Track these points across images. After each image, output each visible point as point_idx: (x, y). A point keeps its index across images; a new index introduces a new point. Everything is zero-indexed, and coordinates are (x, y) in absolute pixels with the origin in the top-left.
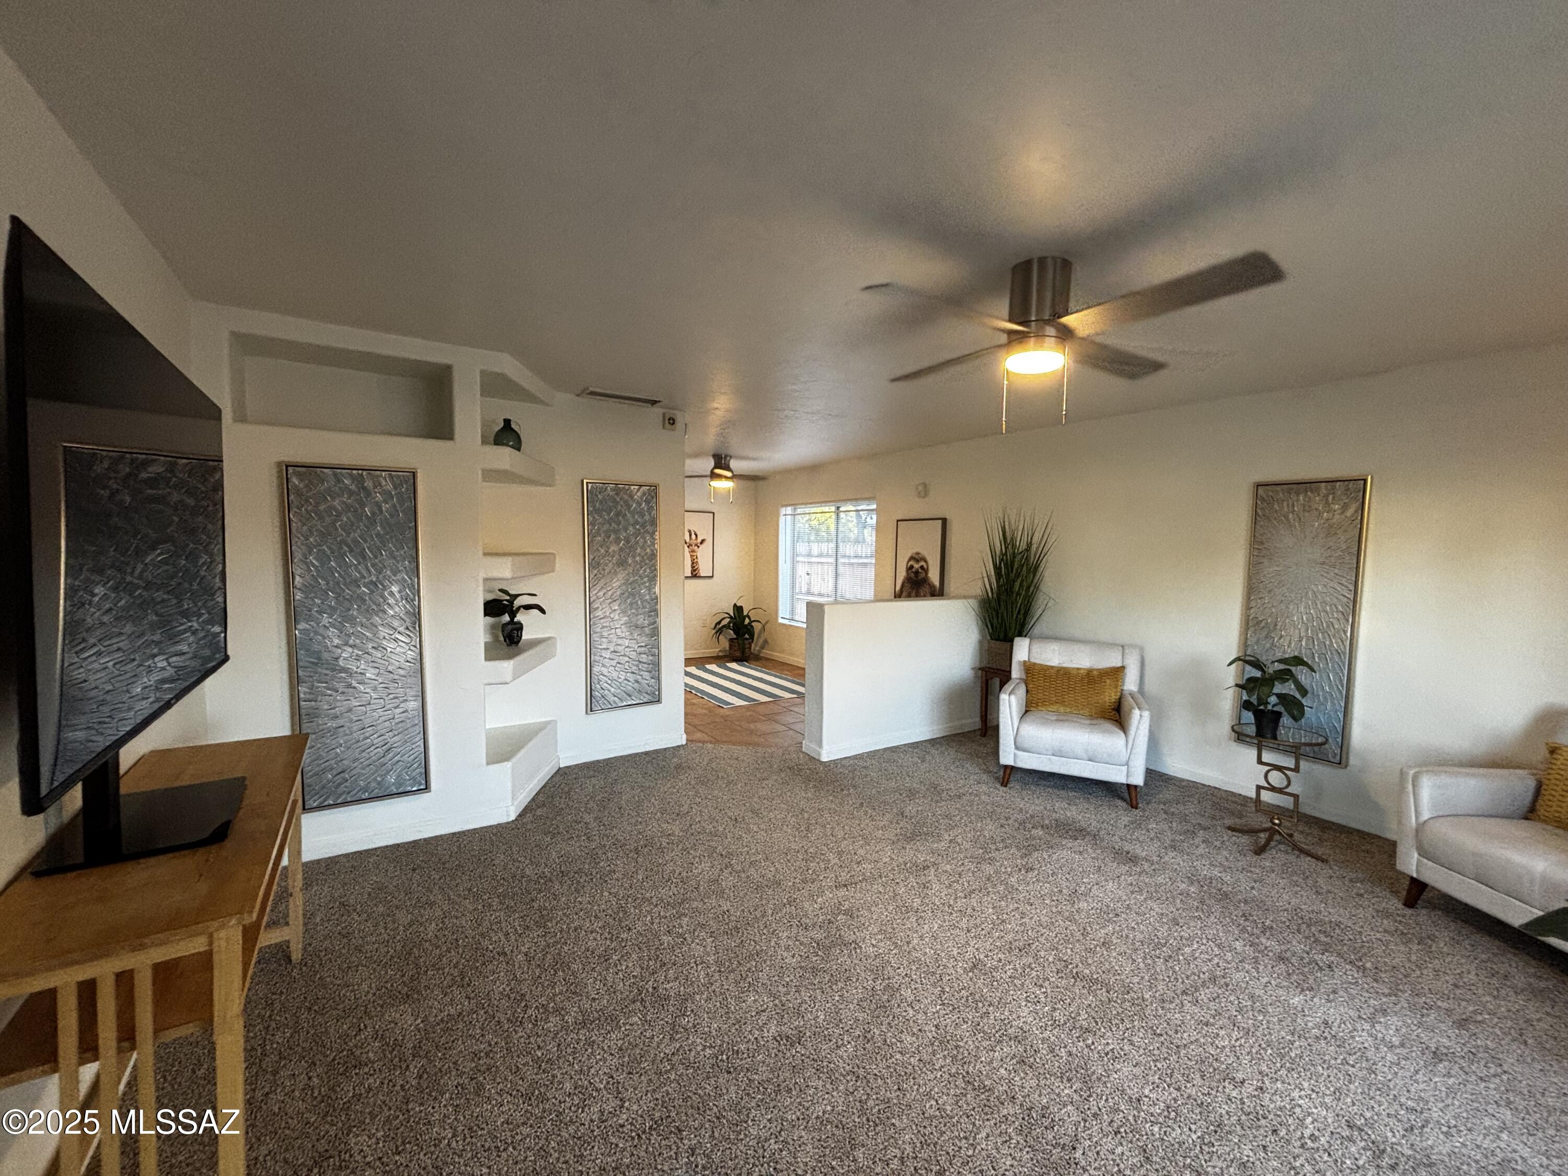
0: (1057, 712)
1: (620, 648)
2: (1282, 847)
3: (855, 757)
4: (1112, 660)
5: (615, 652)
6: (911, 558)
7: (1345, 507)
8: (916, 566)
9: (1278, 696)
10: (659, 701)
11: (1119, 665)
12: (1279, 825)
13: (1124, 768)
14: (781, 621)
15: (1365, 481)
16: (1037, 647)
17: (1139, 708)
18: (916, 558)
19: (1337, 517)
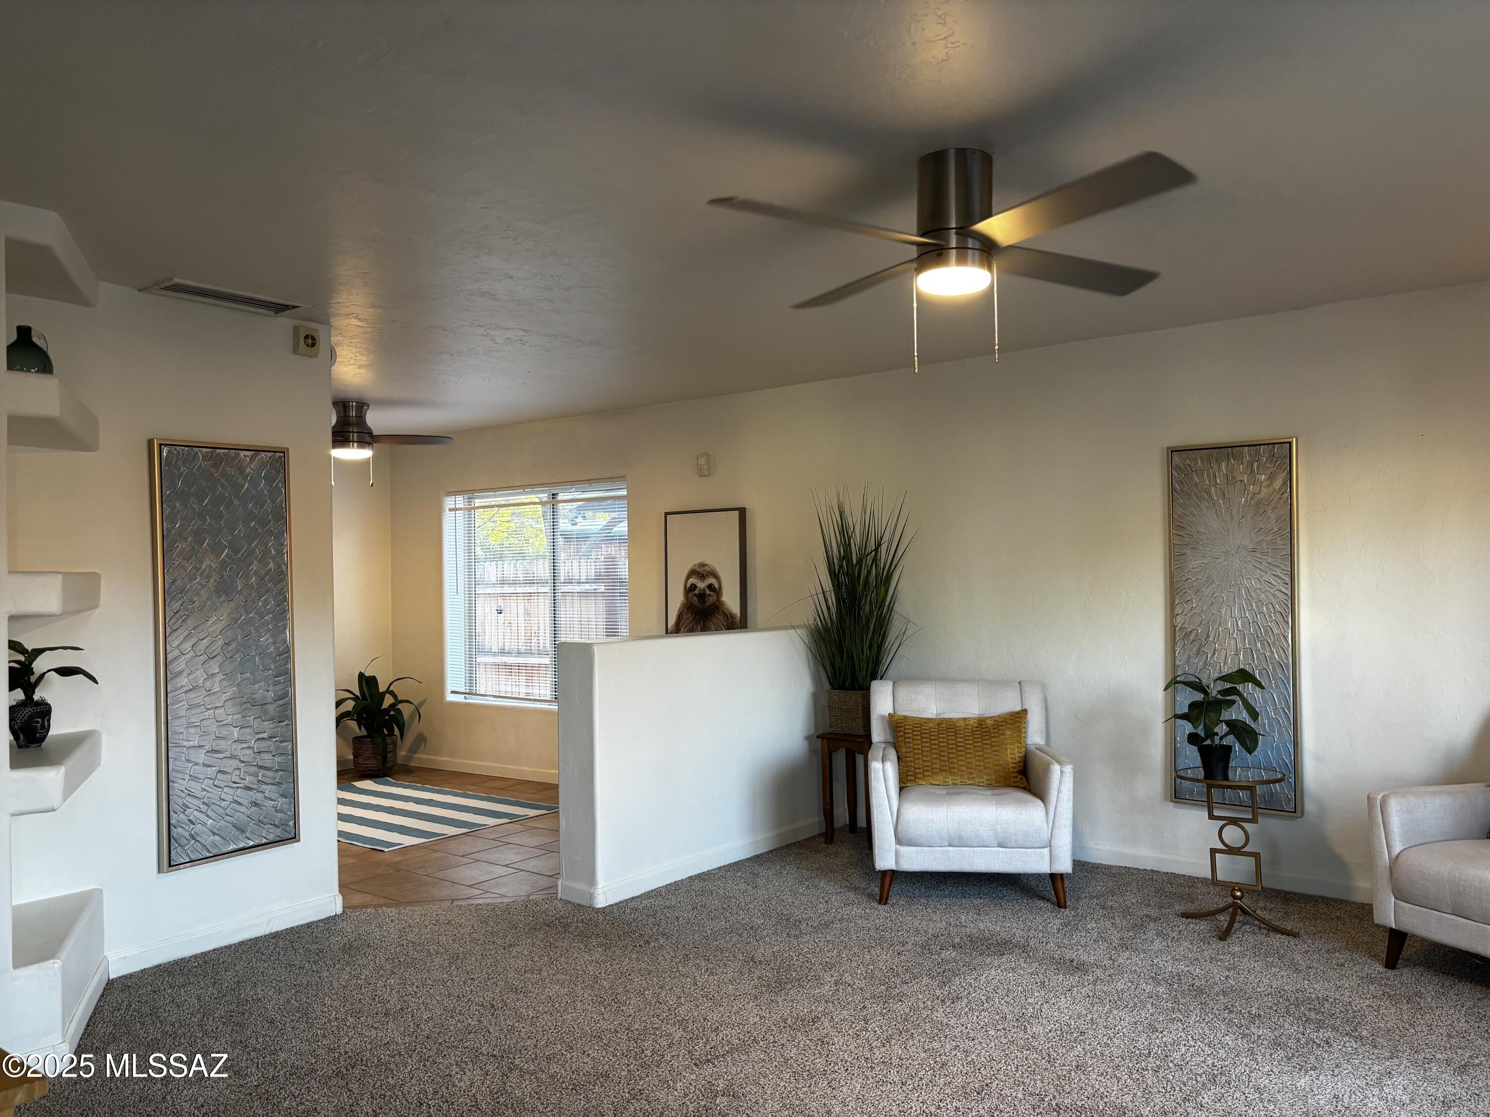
0: (945, 785)
1: (222, 745)
2: (1247, 928)
3: (648, 895)
4: (1008, 704)
5: (213, 751)
6: (693, 573)
7: (1271, 478)
8: (701, 585)
9: (1229, 723)
10: (294, 838)
11: (1018, 708)
12: (1240, 898)
13: (1046, 851)
14: (450, 698)
15: (1290, 443)
16: (904, 692)
17: (1059, 763)
18: (700, 572)
19: (1264, 491)
